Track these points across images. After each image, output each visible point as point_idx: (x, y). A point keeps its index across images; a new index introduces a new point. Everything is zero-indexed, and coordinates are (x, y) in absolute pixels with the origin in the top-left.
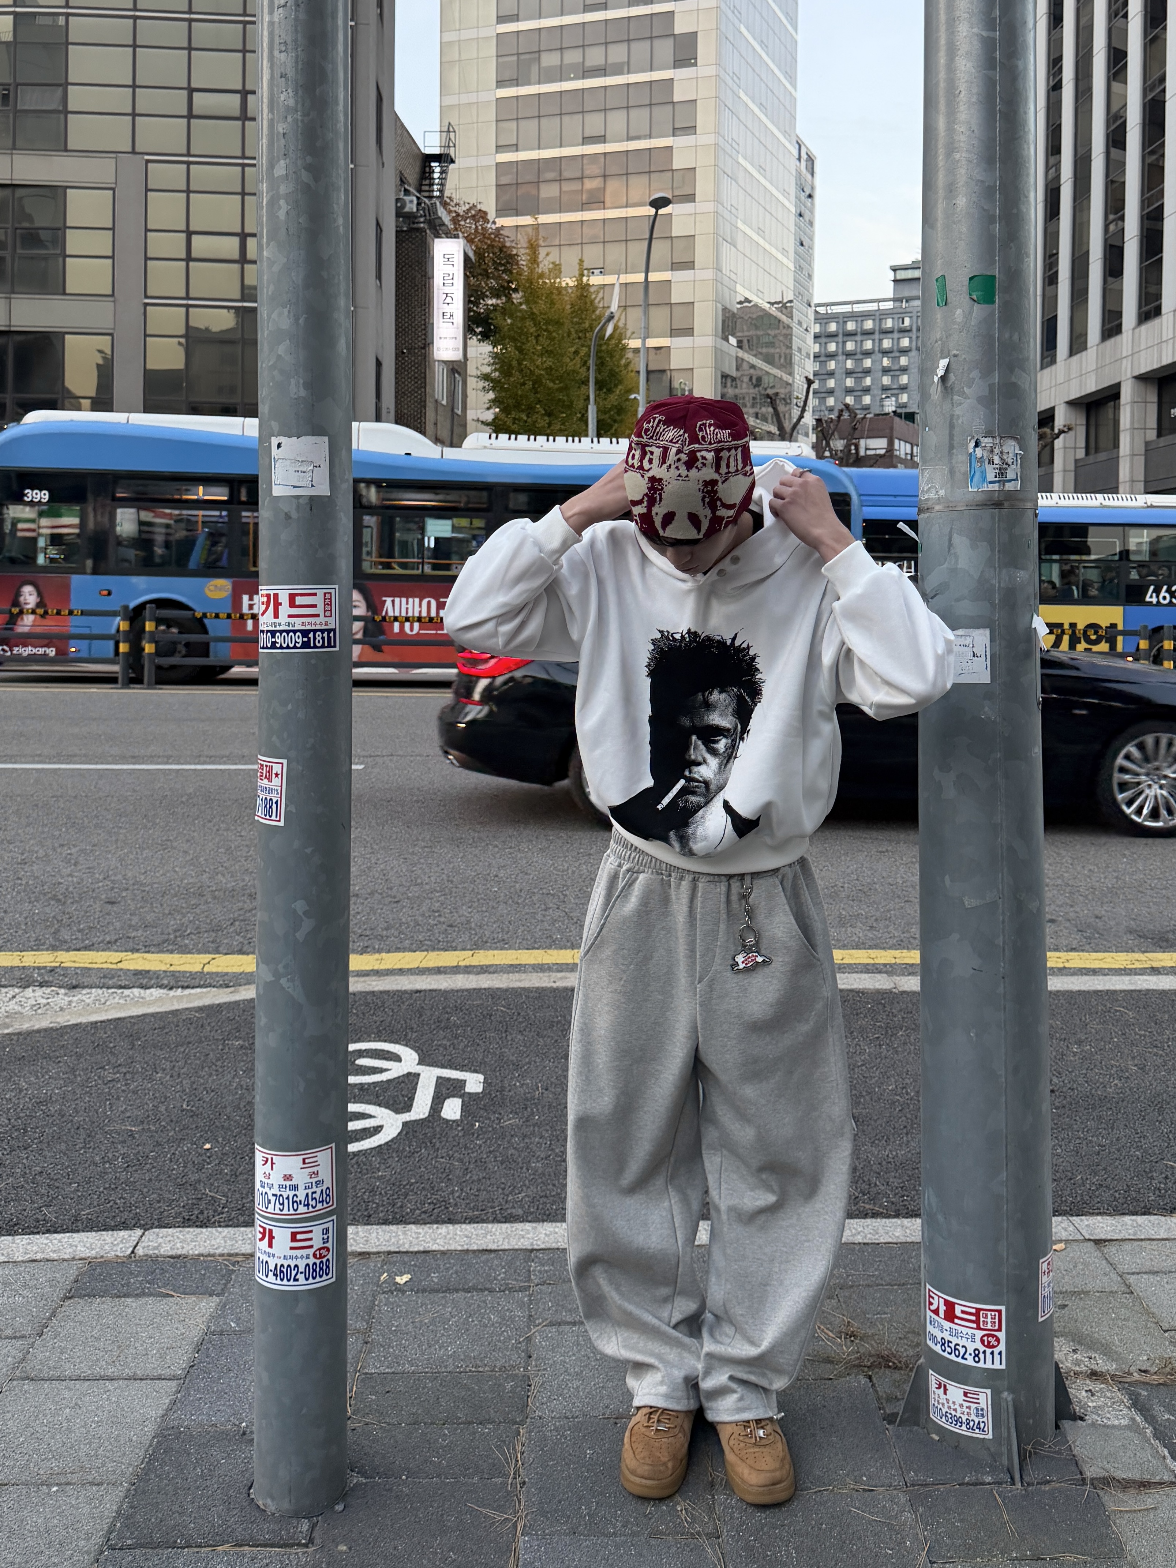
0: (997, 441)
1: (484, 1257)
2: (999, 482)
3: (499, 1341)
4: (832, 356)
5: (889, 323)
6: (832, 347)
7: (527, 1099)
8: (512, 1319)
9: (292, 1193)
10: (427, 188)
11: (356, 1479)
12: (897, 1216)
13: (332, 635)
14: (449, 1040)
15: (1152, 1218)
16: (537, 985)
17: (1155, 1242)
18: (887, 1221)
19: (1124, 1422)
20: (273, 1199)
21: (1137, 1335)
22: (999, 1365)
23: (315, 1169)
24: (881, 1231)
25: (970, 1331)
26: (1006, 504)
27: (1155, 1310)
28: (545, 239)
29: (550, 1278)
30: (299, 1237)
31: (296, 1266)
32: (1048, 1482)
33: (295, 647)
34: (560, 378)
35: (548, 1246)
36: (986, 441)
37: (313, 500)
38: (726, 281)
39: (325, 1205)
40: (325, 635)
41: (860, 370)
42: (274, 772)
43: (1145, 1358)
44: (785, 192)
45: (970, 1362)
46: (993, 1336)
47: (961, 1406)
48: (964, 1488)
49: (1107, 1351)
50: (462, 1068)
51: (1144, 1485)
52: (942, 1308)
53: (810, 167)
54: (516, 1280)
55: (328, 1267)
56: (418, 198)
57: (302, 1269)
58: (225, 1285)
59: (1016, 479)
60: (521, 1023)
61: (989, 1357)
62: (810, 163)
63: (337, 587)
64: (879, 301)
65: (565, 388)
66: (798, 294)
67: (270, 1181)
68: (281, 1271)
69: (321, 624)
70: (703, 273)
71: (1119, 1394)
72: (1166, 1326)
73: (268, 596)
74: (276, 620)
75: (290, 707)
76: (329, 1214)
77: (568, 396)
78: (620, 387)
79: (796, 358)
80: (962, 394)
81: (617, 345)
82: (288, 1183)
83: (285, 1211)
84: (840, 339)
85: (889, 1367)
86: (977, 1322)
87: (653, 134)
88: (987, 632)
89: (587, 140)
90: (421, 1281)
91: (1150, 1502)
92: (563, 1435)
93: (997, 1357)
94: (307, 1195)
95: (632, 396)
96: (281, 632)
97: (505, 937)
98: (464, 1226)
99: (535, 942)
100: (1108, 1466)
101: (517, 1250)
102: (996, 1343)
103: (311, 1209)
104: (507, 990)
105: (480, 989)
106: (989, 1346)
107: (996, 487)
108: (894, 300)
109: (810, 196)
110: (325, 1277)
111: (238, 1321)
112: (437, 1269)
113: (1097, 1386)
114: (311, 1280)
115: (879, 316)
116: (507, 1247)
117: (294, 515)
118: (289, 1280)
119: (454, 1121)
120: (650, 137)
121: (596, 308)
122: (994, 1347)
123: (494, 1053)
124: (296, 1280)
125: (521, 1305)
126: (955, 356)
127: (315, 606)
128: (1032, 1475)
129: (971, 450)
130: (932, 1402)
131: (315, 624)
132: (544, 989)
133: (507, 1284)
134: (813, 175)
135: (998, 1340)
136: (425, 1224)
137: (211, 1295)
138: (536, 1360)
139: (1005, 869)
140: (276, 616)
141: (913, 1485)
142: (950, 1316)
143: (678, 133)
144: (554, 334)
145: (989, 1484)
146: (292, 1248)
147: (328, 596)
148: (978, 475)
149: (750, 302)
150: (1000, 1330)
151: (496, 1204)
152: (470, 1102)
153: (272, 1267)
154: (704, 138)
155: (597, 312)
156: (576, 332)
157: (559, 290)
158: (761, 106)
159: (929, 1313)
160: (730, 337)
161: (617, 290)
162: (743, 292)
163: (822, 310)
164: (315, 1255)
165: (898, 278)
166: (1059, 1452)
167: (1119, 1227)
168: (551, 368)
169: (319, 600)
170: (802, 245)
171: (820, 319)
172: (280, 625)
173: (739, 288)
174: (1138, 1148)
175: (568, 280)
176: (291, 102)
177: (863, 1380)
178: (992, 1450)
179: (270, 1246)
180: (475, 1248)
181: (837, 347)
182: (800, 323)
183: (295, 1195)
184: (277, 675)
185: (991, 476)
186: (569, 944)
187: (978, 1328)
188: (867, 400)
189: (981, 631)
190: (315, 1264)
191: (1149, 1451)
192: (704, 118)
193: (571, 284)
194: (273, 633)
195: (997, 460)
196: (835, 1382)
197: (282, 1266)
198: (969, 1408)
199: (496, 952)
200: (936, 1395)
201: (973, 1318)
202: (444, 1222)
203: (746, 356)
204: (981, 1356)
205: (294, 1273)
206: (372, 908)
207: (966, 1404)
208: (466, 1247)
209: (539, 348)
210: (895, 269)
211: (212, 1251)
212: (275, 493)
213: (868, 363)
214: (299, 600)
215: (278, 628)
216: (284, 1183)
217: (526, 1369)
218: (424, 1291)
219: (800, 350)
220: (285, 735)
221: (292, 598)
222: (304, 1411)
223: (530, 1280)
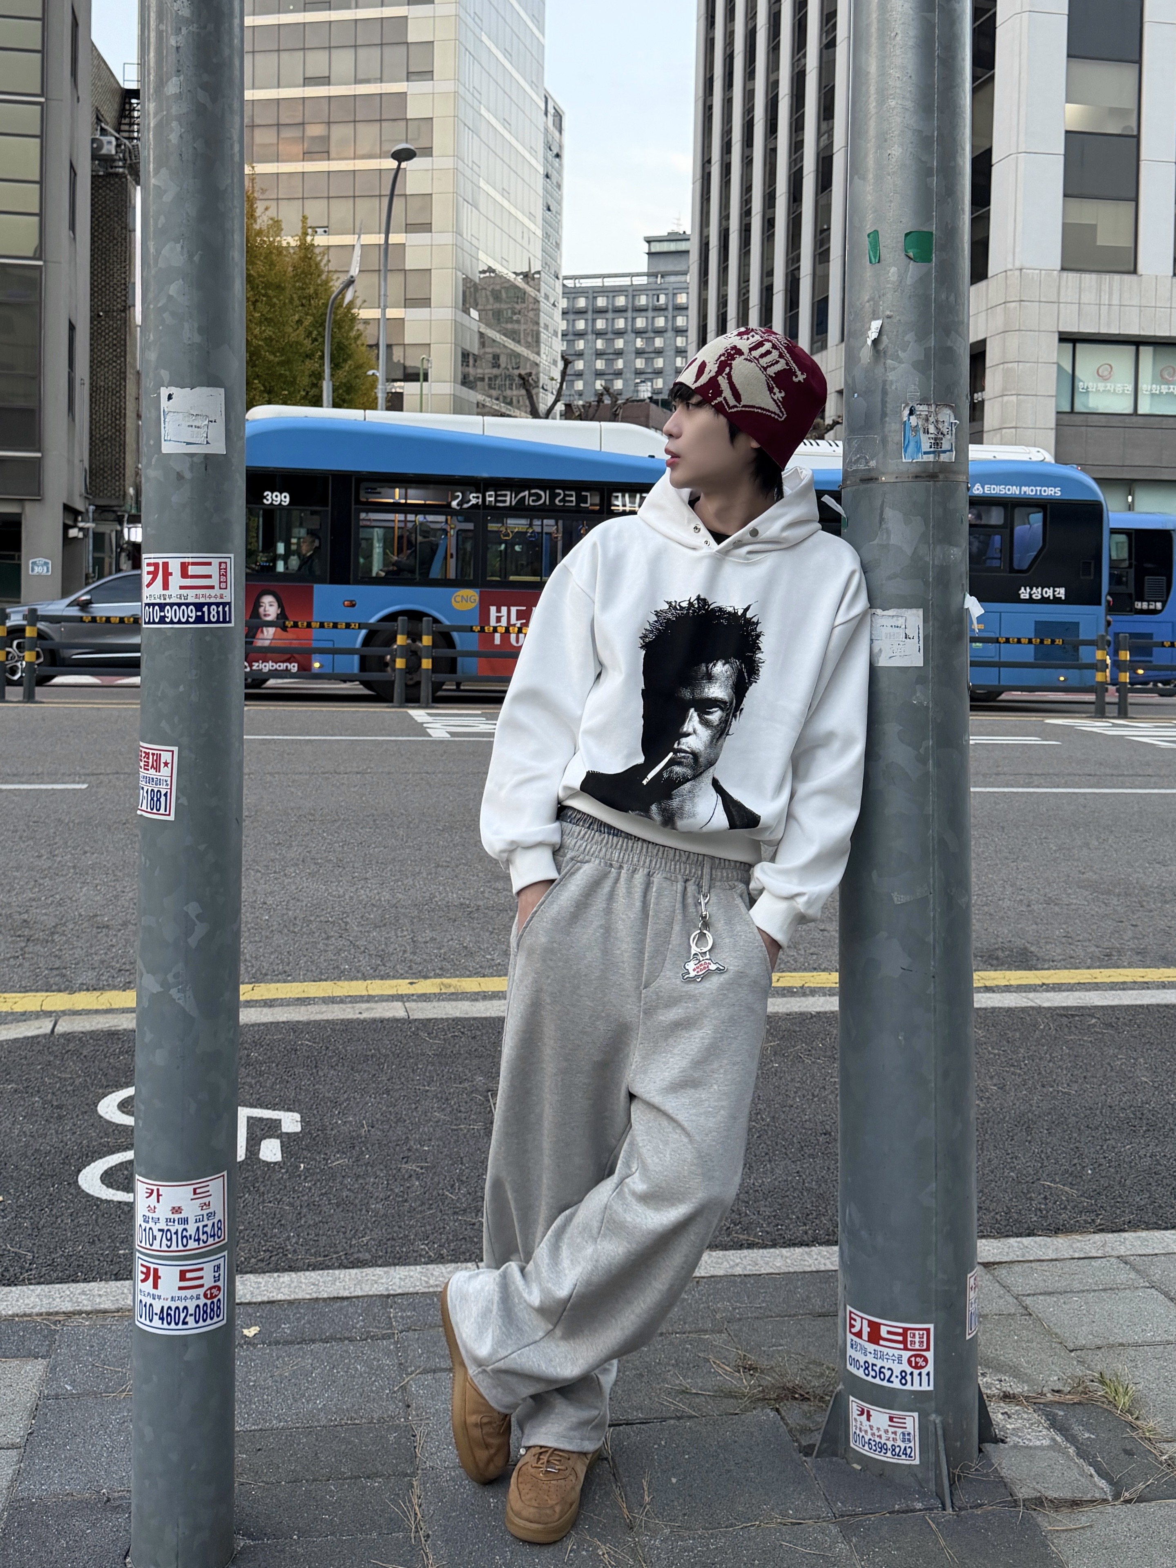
0: (933, 408)
1: (338, 1305)
2: (934, 452)
3: (372, 1391)
4: (580, 335)
5: (643, 300)
6: (581, 325)
7: (352, 1138)
8: (380, 1368)
9: (180, 1228)
10: (126, 128)
11: (242, 1542)
12: (774, 1246)
13: (227, 609)
14: (253, 1078)
15: (1038, 1239)
16: (342, 1017)
17: (1045, 1263)
18: (765, 1251)
19: (1046, 1442)
20: (159, 1235)
21: (1043, 1356)
22: (927, 1386)
23: (206, 1200)
24: (761, 1262)
25: (897, 1352)
26: (941, 476)
27: (1058, 1331)
28: (263, 191)
29: (415, 1325)
30: (188, 1275)
31: (185, 1308)
32: (981, 1505)
33: (187, 622)
34: (282, 351)
35: (406, 1290)
36: (922, 409)
37: (208, 459)
38: (467, 246)
39: (217, 1240)
40: (221, 609)
41: (611, 351)
42: (163, 760)
43: (1056, 1378)
44: (532, 150)
45: (896, 1384)
46: (921, 1356)
47: (886, 1431)
48: (894, 1516)
49: (1016, 1372)
50: (274, 1107)
51: (1075, 1504)
52: (866, 1330)
53: (557, 122)
54: (377, 1327)
55: (219, 1308)
56: (117, 139)
57: (191, 1311)
58: (50, 1346)
59: (951, 450)
60: (330, 1057)
61: (916, 1378)
62: (557, 119)
63: (232, 556)
64: (632, 275)
65: (287, 363)
66: (545, 264)
67: (155, 1215)
68: (168, 1314)
69: (216, 596)
70: (441, 238)
71: (1036, 1415)
72: (1072, 1347)
73: (156, 565)
74: (165, 592)
75: (181, 688)
76: (220, 1249)
77: (290, 370)
78: (349, 362)
79: (543, 337)
80: (896, 358)
81: (346, 315)
82: (176, 1216)
83: (174, 1247)
84: (589, 316)
85: (796, 1399)
86: (904, 1342)
87: (384, 79)
88: (920, 612)
89: (308, 81)
90: (272, 1333)
91: (1084, 1520)
92: (461, 1485)
93: (925, 1378)
94: (198, 1229)
95: (370, 373)
96: (172, 605)
97: (287, 968)
98: (307, 1273)
99: (321, 973)
100: (1038, 1487)
101: (372, 1296)
102: (924, 1364)
103: (202, 1244)
104: (308, 1023)
105: (278, 1023)
106: (917, 1367)
107: (931, 458)
108: (648, 275)
109: (558, 156)
110: (216, 1319)
111: (73, 1383)
112: (287, 1320)
113: (1013, 1409)
114: (201, 1323)
115: (633, 292)
116: (360, 1294)
117: (188, 475)
118: (177, 1324)
119: (275, 1163)
120: (381, 81)
121: (322, 272)
122: (921, 1367)
123: (307, 1090)
124: (185, 1323)
125: (388, 1353)
126: (889, 317)
127: (210, 577)
128: (963, 1498)
129: (905, 419)
130: (852, 1429)
131: (210, 597)
132: (350, 1021)
133: (369, 1332)
134: (560, 132)
135: (926, 1360)
136: (264, 1272)
137: (36, 1358)
138: (416, 1409)
139: (937, 863)
140: (166, 586)
141: (842, 1516)
142: (875, 1337)
143: (413, 78)
144: (275, 300)
145: (920, 1510)
146: (180, 1288)
147: (223, 566)
148: (912, 444)
149: (494, 271)
150: (928, 1349)
151: (339, 1248)
152: (288, 1142)
153: (157, 1310)
154: (441, 85)
155: (324, 277)
156: (299, 298)
157: (280, 250)
158: (506, 52)
159: (850, 1336)
160: (472, 310)
161: (357, 252)
162: (486, 260)
163: (569, 283)
164: (205, 1295)
165: (653, 250)
166: (987, 1475)
167: (1006, 1250)
168: (271, 339)
169: (213, 570)
170: (549, 209)
171: (571, 294)
172: (170, 597)
173: (481, 255)
174: (1012, 1169)
175: (290, 239)
176: (186, 12)
177: (772, 1414)
178: (920, 1476)
179: (155, 1286)
180: (325, 1296)
181: (586, 324)
182: (547, 297)
183: (185, 1229)
184: (167, 653)
185: (925, 447)
186: (360, 975)
187: (906, 1348)
188: (618, 384)
189: (914, 611)
190: (205, 1304)
191: (1076, 1471)
192: (441, 63)
193: (293, 243)
194: (162, 606)
195: (932, 429)
196: (743, 1417)
197: (169, 1308)
198: (895, 1433)
199: (278, 985)
200: (857, 1422)
201: (900, 1338)
202: (284, 1270)
203: (491, 333)
204: (909, 1378)
205: (182, 1315)
206: (127, 941)
207: (891, 1430)
208: (315, 1296)
209: (257, 315)
210: (649, 241)
211: (28, 1311)
212: (164, 451)
213: (620, 343)
214: (192, 570)
215: (168, 601)
216: (172, 1216)
217: (406, 1419)
218: (277, 1343)
219: (546, 327)
220: (176, 720)
221: (184, 567)
222: (193, 1468)
223: (391, 1327)
